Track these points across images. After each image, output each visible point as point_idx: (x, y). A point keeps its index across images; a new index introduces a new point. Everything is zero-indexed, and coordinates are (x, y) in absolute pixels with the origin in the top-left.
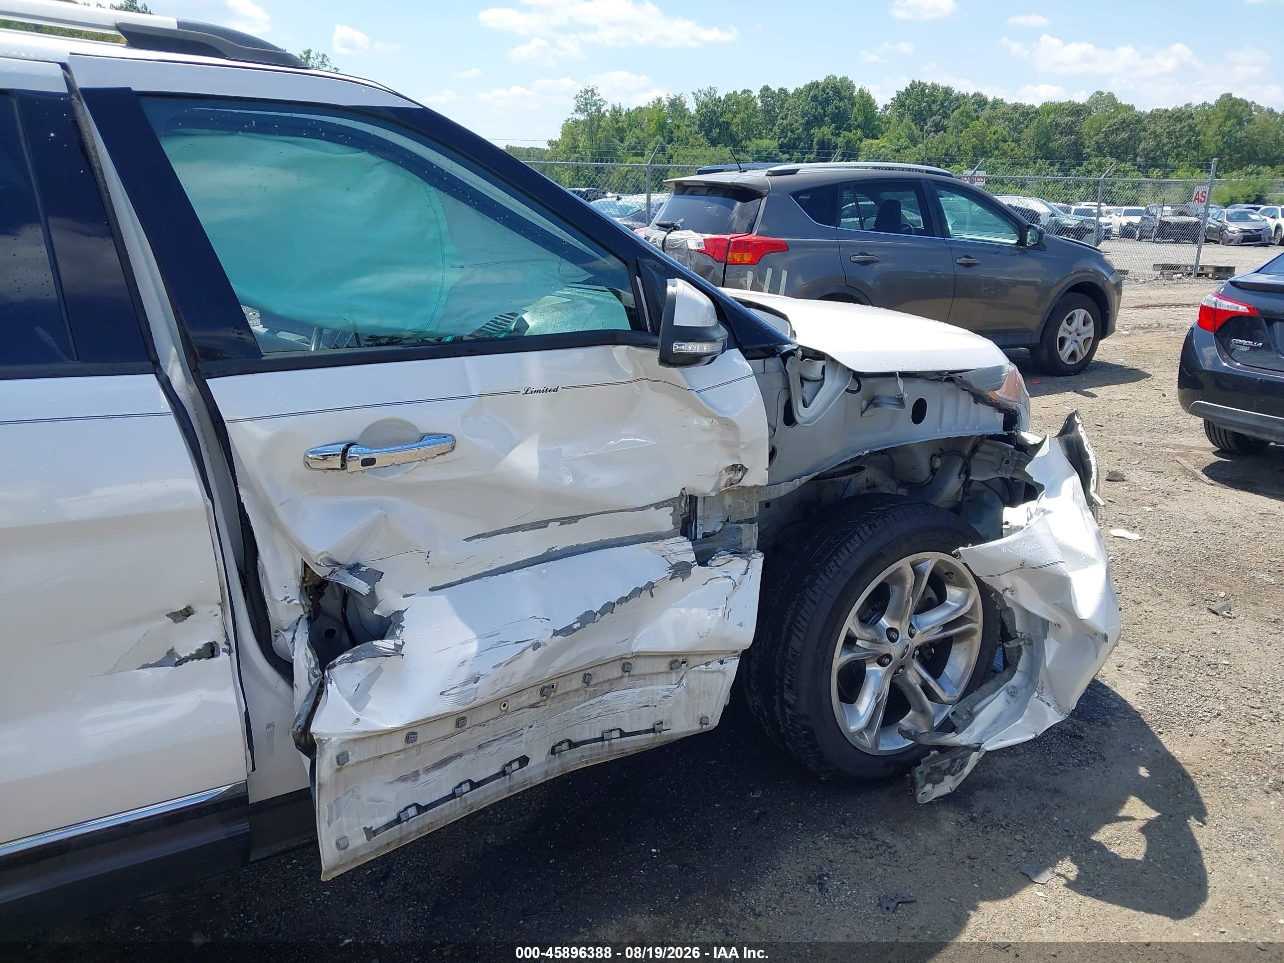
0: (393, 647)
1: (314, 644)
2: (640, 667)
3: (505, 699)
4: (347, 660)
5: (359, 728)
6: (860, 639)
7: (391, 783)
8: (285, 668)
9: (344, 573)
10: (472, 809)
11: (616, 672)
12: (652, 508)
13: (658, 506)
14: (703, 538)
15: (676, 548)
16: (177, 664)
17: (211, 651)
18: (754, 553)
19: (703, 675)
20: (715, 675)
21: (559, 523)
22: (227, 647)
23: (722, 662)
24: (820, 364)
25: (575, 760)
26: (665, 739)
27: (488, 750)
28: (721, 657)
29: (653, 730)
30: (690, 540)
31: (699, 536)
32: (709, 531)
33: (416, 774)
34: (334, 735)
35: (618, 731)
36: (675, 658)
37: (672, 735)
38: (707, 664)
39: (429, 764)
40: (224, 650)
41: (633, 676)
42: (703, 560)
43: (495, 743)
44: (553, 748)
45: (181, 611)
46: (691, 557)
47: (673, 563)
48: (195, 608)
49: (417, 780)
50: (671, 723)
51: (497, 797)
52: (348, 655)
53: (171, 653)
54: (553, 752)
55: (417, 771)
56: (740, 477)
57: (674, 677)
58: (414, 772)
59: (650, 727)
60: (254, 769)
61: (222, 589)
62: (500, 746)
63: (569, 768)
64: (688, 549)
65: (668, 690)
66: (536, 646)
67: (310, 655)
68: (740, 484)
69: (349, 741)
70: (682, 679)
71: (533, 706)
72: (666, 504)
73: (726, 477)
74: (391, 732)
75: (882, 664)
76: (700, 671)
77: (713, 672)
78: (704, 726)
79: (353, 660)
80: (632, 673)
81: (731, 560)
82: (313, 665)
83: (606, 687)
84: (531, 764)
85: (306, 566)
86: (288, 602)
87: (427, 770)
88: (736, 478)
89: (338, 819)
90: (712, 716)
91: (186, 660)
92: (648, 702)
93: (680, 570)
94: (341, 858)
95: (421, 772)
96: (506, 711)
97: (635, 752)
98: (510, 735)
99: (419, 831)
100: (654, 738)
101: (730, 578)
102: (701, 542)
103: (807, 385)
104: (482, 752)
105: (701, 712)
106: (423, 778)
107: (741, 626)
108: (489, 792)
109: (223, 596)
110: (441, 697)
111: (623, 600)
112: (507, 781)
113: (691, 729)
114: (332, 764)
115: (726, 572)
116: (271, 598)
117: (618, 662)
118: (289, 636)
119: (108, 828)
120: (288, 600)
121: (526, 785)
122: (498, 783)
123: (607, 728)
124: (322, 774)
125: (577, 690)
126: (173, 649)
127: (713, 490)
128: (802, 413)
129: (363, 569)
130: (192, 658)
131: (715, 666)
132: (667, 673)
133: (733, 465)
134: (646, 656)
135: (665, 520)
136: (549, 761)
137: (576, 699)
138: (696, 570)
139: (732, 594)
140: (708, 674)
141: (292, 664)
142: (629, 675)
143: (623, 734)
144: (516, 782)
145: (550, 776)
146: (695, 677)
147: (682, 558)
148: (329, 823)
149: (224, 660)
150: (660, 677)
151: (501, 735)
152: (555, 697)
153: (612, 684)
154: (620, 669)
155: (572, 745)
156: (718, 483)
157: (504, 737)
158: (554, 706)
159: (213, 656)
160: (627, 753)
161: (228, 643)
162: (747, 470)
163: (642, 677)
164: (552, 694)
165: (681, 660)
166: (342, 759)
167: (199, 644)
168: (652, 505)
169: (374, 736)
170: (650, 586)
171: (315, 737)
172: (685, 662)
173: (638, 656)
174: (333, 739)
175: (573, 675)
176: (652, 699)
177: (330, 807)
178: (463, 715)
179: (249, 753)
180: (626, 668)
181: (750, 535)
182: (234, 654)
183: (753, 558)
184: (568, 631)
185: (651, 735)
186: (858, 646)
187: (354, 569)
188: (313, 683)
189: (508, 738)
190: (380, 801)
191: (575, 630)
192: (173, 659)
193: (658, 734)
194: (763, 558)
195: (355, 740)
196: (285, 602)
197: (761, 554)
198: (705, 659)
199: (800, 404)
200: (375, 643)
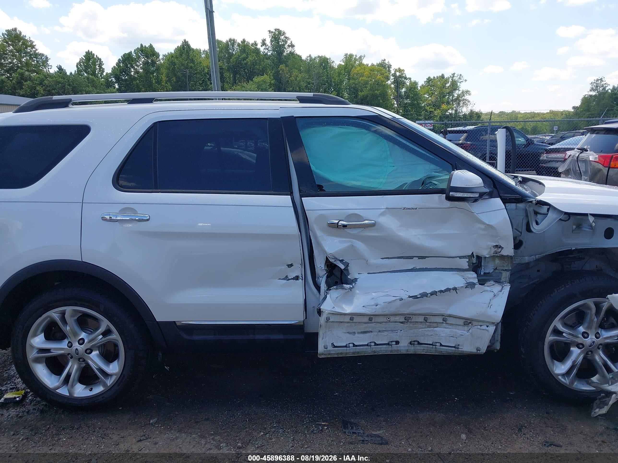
0: (349, 287)
1: (327, 282)
2: (451, 320)
3: (389, 316)
4: (334, 289)
5: (333, 310)
6: (565, 333)
7: (345, 333)
8: (318, 288)
9: (339, 262)
10: (375, 353)
11: (440, 319)
12: (458, 258)
13: (460, 257)
14: (484, 274)
15: (470, 276)
16: (288, 280)
17: (297, 278)
18: (506, 283)
19: (479, 330)
20: (485, 331)
21: (418, 258)
22: (302, 278)
23: (487, 326)
24: (546, 207)
25: (420, 350)
26: (460, 352)
27: (383, 334)
28: (488, 324)
29: (455, 347)
30: (476, 274)
31: (482, 273)
32: (487, 272)
33: (354, 333)
34: (327, 310)
35: (439, 343)
36: (466, 320)
37: (463, 351)
38: (481, 326)
39: (359, 331)
40: (301, 279)
41: (447, 323)
42: (482, 282)
43: (386, 332)
44: (411, 342)
45: (290, 264)
46: (476, 281)
47: (468, 282)
48: (294, 264)
49: (354, 335)
50: (463, 346)
51: (386, 352)
52: (335, 287)
53: (287, 277)
54: (411, 343)
55: (355, 332)
56: (500, 251)
57: (466, 328)
58: (353, 332)
59: (454, 345)
60: (306, 318)
61: (302, 260)
62: (388, 334)
63: (418, 352)
64: (475, 277)
65: (463, 333)
66: (401, 299)
67: (325, 286)
68: (501, 254)
69: (331, 313)
70: (470, 329)
71: (402, 323)
72: (465, 257)
73: (493, 250)
74: (345, 314)
75: (579, 348)
76: (477, 328)
77: (483, 330)
78: (478, 351)
79: (336, 289)
80: (447, 322)
81: (494, 285)
82: (326, 289)
83: (435, 325)
84: (400, 345)
85: (327, 257)
86: (321, 268)
87: (358, 333)
88: (498, 251)
89: (325, 338)
90: (482, 348)
91: (290, 279)
92: (453, 335)
93: (471, 285)
94: (325, 351)
95: (356, 333)
96: (389, 321)
97: (447, 354)
98: (392, 331)
99: (353, 353)
100: (455, 351)
101: (493, 292)
102: (482, 276)
103: (539, 216)
104: (380, 333)
105: (478, 345)
106: (357, 335)
107: (496, 312)
108: (382, 349)
109: (302, 262)
110: (363, 307)
111: (441, 291)
112: (390, 348)
113: (472, 351)
114: (325, 319)
115: (492, 289)
116: (316, 266)
117: (441, 317)
118: (321, 279)
119: (265, 324)
120: (321, 267)
121: (398, 352)
122: (386, 347)
123: (435, 341)
124: (321, 322)
125: (421, 322)
126: (287, 276)
127: (488, 254)
128: (535, 228)
129: (344, 261)
130: (292, 279)
131: (484, 327)
132: (463, 326)
133: (496, 245)
134: (453, 317)
135: (464, 263)
136: (408, 346)
137: (421, 326)
138: (477, 286)
139: (493, 299)
140: (481, 330)
141: (320, 288)
142: (446, 323)
143: (441, 345)
144: (393, 349)
145: (410, 352)
146: (475, 329)
147: (471, 281)
148: (322, 339)
149: (300, 282)
150: (460, 327)
151: (389, 330)
152: (410, 322)
153: (438, 324)
154: (442, 320)
155: (419, 343)
156: (490, 252)
157: (389, 331)
158: (411, 325)
159: (298, 280)
160: (443, 353)
161: (302, 277)
162: (503, 248)
163: (452, 325)
164: (410, 321)
165: (469, 321)
166: (328, 319)
167: (294, 275)
168: (458, 257)
169: (339, 314)
170: (455, 289)
171: (321, 310)
172: (471, 323)
173: (450, 316)
174: (326, 312)
175: (420, 316)
176: (455, 335)
177: (323, 334)
178: (372, 317)
179: (305, 312)
180: (445, 320)
181: (506, 275)
182: (304, 280)
183: (505, 285)
184: (415, 297)
185: (453, 349)
186: (563, 335)
187: (341, 261)
188: (325, 295)
189: (391, 332)
190: (341, 338)
191: (418, 298)
192: (286, 278)
193: (457, 349)
194: (510, 286)
195: (333, 314)
196: (320, 268)
197: (509, 284)
198: (480, 324)
199: (534, 224)
200: (344, 285)
